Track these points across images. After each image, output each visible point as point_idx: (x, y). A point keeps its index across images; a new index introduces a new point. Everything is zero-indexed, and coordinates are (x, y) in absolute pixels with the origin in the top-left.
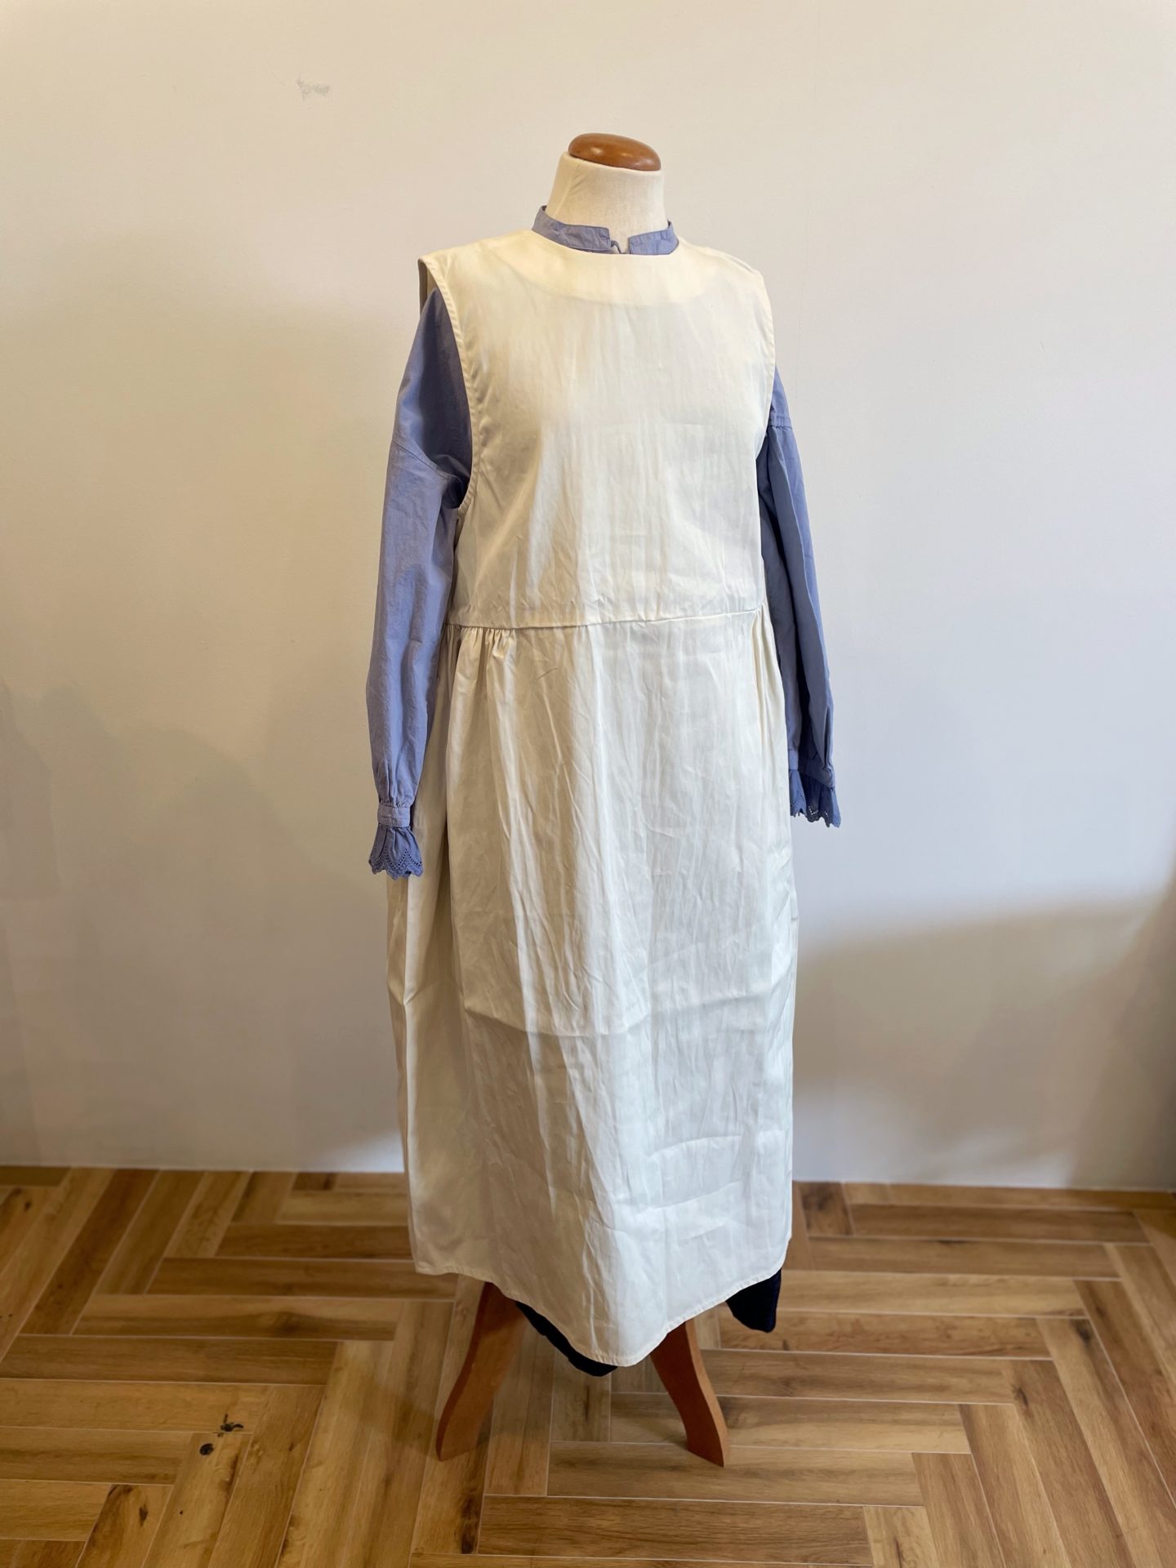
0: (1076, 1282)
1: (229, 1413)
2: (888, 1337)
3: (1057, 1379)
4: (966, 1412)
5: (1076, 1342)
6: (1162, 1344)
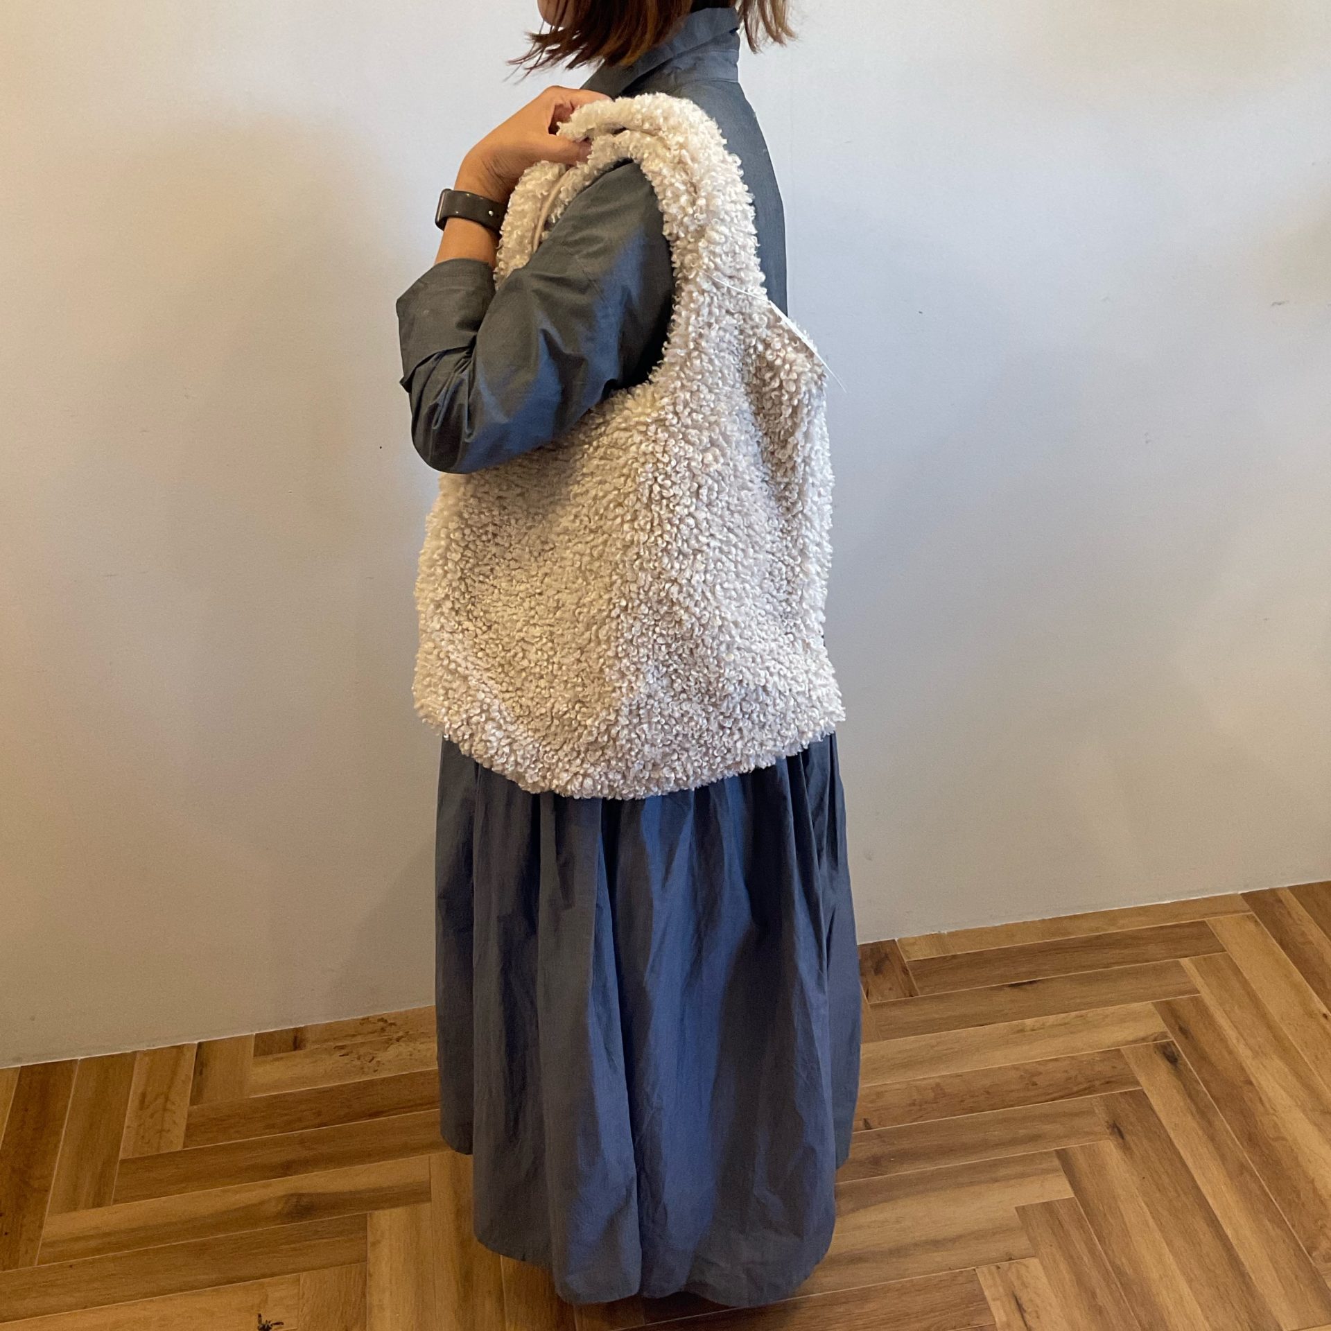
0: (1155, 1005)
1: (260, 1312)
2: (972, 1097)
3: (1152, 1109)
4: (1063, 1155)
5: (1163, 1066)
6: (1249, 1053)
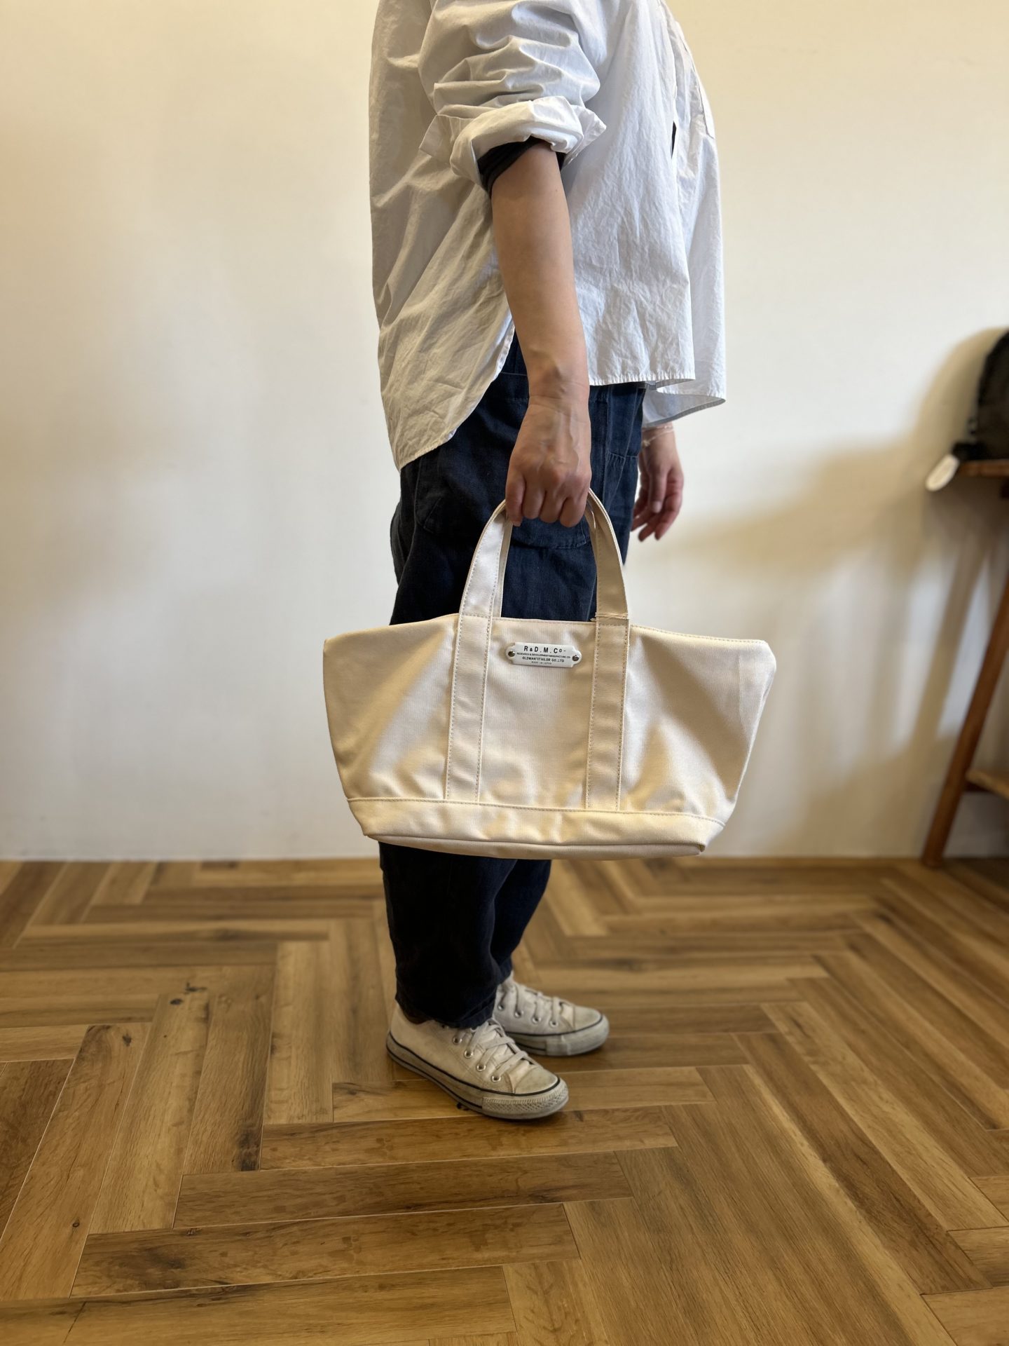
0: (870, 897)
1: (190, 982)
3: (878, 941)
4: (817, 957)
5: (881, 923)
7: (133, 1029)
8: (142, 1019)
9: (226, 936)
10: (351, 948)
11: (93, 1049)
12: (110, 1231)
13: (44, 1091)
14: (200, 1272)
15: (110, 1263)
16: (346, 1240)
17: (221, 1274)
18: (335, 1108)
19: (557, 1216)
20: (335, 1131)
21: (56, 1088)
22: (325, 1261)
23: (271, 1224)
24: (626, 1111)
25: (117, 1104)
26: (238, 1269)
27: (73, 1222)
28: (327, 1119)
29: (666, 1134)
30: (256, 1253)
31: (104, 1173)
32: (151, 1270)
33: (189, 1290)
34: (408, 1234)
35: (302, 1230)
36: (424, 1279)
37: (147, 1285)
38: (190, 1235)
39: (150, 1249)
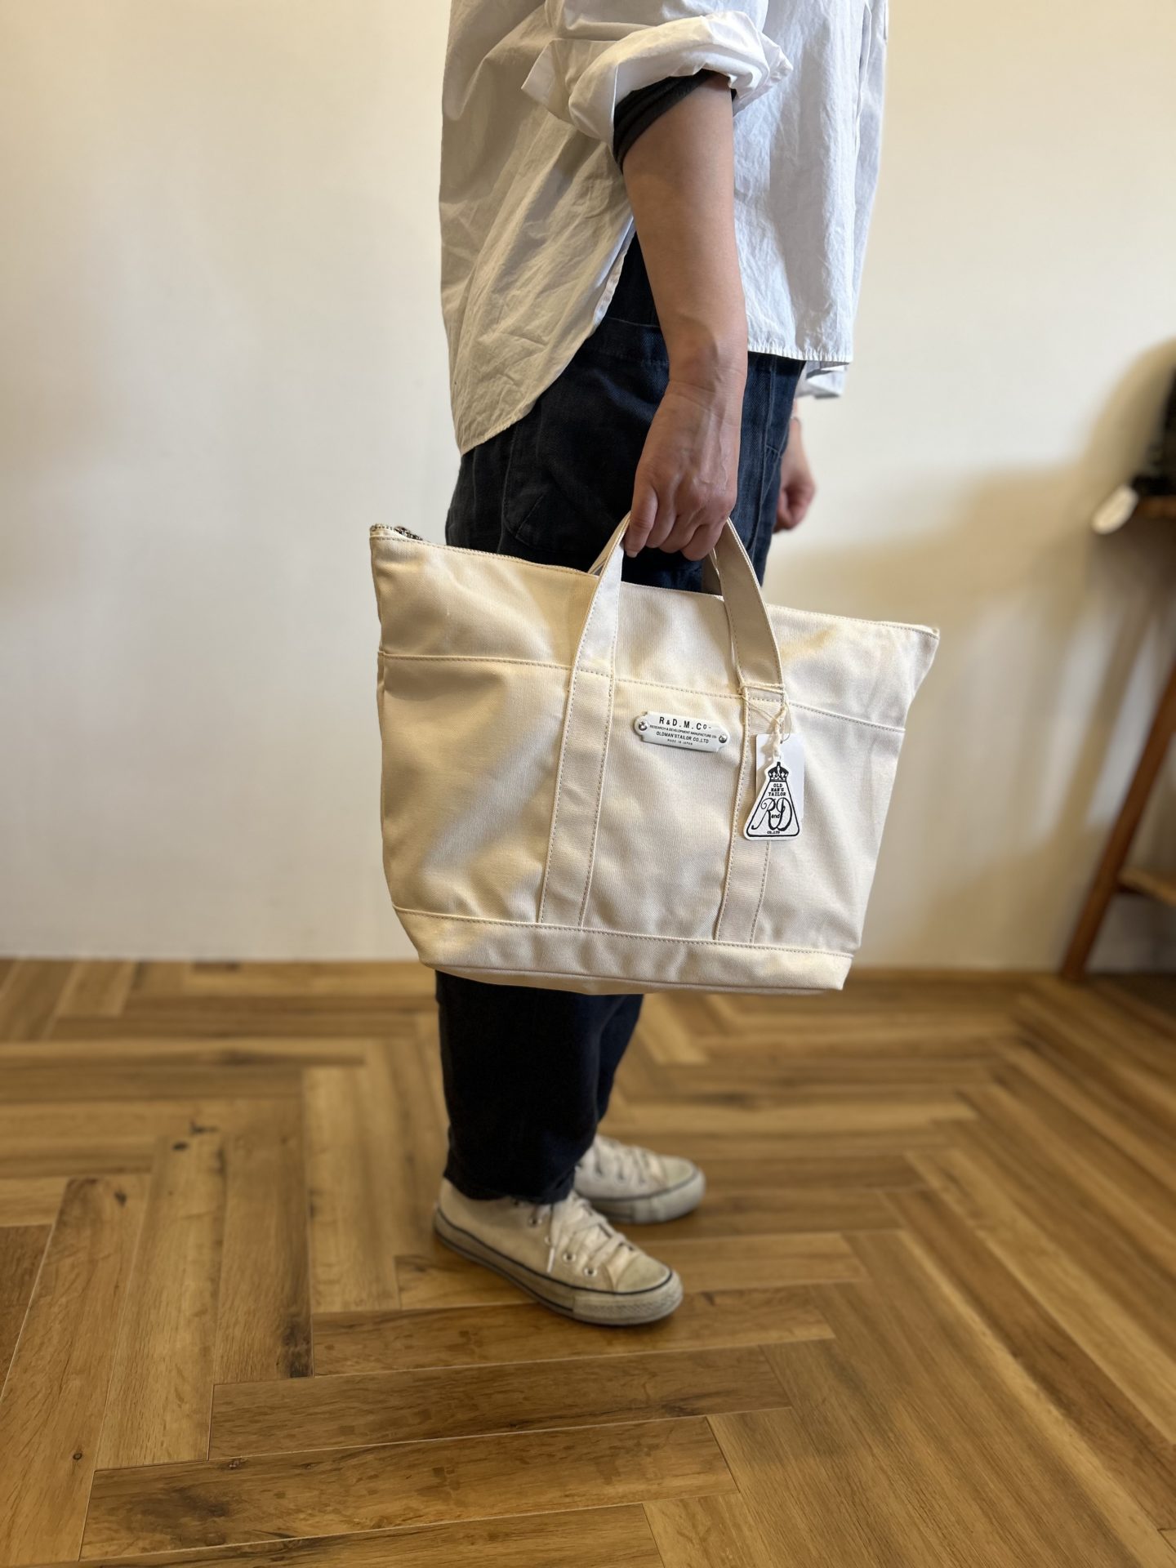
7: (126, 1182)
8: (137, 1170)
9: (236, 1060)
10: (396, 1076)
11: (76, 1211)
12: (125, 1465)
13: (16, 1270)
14: (251, 1520)
15: (130, 1510)
16: (438, 1471)
17: (279, 1523)
18: (401, 1290)
19: (701, 1434)
20: (405, 1322)
21: (33, 1264)
22: (415, 1503)
23: (337, 1451)
24: (765, 1291)
25: (117, 1287)
26: (302, 1516)
27: (73, 1453)
28: (392, 1305)
29: (818, 1322)
30: (322, 1492)
31: (108, 1381)
32: (184, 1520)
33: (240, 1547)
34: (518, 1462)
35: (380, 1459)
36: (546, 1524)
37: (183, 1541)
38: (232, 1468)
39: (181, 1490)
